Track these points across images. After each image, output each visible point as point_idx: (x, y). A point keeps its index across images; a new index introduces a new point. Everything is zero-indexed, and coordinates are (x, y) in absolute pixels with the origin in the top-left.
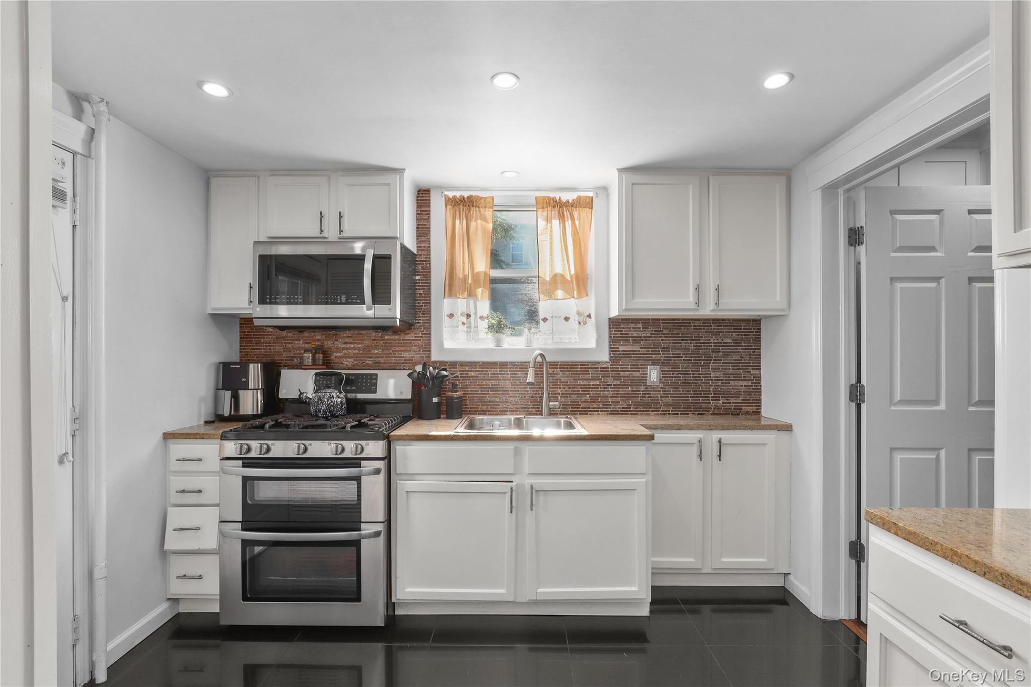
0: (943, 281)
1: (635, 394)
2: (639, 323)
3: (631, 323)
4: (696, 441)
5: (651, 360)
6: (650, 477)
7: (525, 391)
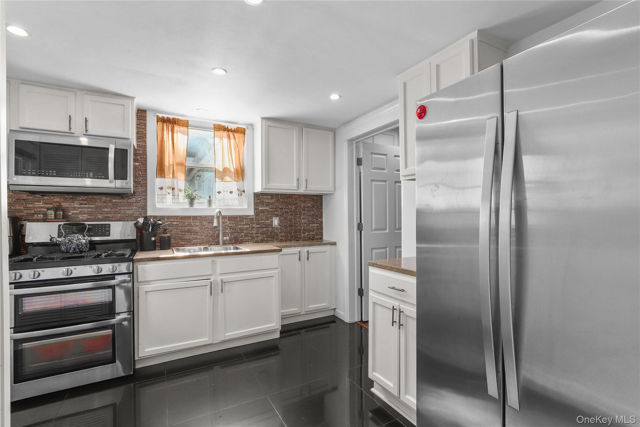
0: (387, 182)
1: (267, 232)
2: (269, 195)
3: (265, 195)
4: (298, 252)
5: (274, 214)
6: (280, 269)
7: (208, 232)
